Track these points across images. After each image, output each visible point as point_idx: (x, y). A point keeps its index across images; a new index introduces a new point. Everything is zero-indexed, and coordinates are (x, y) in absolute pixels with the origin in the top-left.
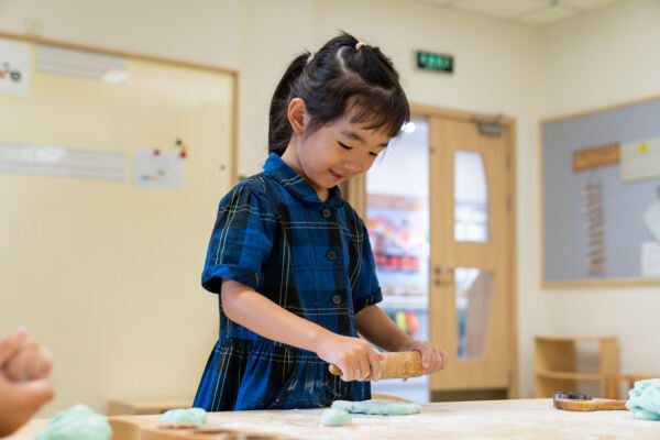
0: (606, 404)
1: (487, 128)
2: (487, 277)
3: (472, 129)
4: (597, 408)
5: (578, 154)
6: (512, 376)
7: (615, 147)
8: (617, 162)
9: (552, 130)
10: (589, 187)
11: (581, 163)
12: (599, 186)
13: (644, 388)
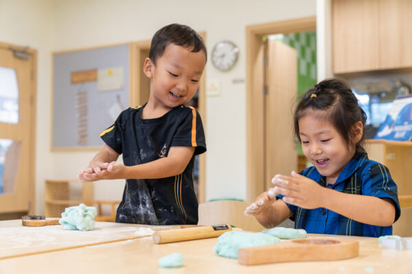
0: (52, 221)
1: (19, 55)
2: (17, 144)
3: (10, 54)
4: (46, 224)
5: (74, 74)
6: (31, 204)
7: (95, 71)
8: (95, 79)
9: (59, 58)
10: (80, 94)
11: (76, 79)
12: (85, 93)
13: (69, 212)
